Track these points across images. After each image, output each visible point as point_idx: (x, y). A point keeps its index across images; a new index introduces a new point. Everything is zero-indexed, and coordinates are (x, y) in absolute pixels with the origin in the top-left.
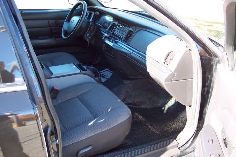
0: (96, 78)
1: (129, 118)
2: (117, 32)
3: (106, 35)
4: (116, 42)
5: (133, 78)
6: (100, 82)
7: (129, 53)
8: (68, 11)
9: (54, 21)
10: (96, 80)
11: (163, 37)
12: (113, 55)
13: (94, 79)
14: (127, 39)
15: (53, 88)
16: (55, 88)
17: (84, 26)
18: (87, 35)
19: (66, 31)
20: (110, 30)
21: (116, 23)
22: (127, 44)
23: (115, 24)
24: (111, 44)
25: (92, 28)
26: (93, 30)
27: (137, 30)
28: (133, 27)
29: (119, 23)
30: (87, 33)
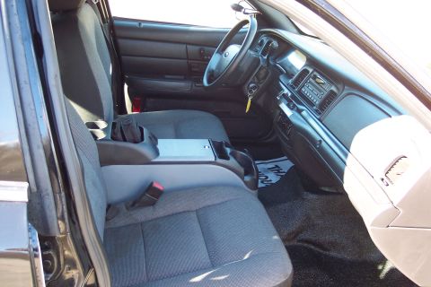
0: (247, 178)
1: (284, 283)
2: (308, 90)
3: (286, 91)
4: (299, 111)
5: (327, 190)
6: (253, 186)
7: (319, 138)
8: (226, 33)
9: (197, 48)
10: (245, 182)
11: (395, 118)
12: (288, 136)
13: (243, 179)
14: (322, 109)
15: (152, 183)
16: (155, 185)
17: (245, 66)
18: (252, 85)
19: (213, 71)
20: (296, 82)
21: (311, 70)
22: (319, 120)
23: (308, 72)
24: (288, 112)
25: (263, 73)
26: (265, 78)
27: (345, 92)
28: (339, 86)
29: (315, 70)
30: (251, 83)
